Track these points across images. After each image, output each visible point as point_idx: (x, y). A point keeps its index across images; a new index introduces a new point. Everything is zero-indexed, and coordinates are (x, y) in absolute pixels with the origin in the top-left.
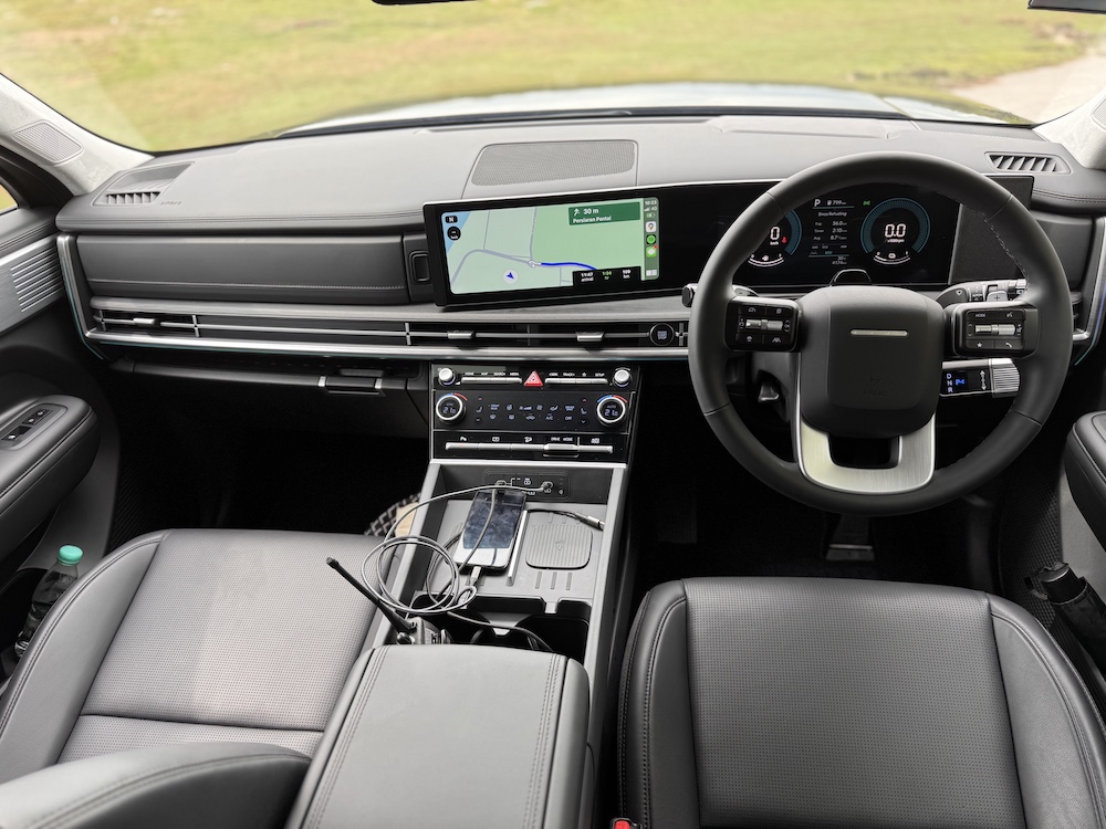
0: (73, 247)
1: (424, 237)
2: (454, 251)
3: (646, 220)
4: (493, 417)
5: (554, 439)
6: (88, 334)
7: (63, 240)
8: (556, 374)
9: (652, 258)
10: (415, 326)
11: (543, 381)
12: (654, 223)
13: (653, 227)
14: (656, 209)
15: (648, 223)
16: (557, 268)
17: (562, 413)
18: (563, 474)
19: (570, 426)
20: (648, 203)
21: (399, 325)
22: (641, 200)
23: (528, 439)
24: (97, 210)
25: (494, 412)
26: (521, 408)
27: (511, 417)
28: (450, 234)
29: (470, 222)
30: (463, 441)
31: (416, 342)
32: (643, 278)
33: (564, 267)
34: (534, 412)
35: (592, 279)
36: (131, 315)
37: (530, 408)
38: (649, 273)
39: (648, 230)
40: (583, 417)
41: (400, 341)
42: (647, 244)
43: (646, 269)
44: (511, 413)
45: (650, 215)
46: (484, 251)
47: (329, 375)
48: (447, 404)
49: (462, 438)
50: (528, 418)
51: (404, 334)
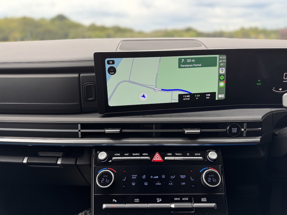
1: (94, 74)
2: (111, 81)
3: (220, 67)
4: (134, 184)
5: (176, 199)
8: (171, 154)
9: (222, 88)
10: (84, 126)
11: (163, 158)
12: (224, 69)
13: (223, 71)
14: (225, 61)
15: (221, 69)
16: (170, 92)
17: (178, 180)
20: (221, 58)
21: (74, 125)
22: (217, 56)
25: (134, 180)
26: (152, 177)
28: (109, 71)
29: (121, 64)
30: (114, 203)
31: (84, 136)
32: (217, 99)
33: (174, 92)
34: (160, 179)
35: (189, 99)
37: (157, 177)
38: (220, 96)
39: (221, 72)
40: (193, 183)
41: (74, 136)
42: (220, 80)
43: (219, 94)
44: (145, 180)
45: (222, 64)
46: (130, 82)
47: (29, 156)
48: (104, 176)
49: (114, 200)
50: (157, 184)
51: (77, 131)
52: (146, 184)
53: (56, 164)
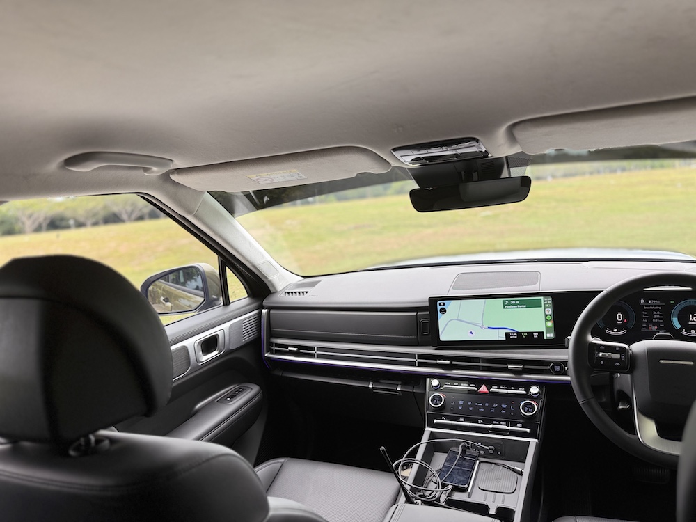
0: (268, 314)
1: (428, 313)
2: (442, 319)
3: (545, 308)
4: (460, 408)
5: (495, 422)
6: (266, 355)
7: (264, 311)
8: (497, 387)
9: (549, 328)
10: (420, 356)
11: (489, 390)
12: (550, 309)
13: (550, 311)
14: (550, 302)
15: (546, 310)
16: (497, 330)
17: (500, 408)
18: (501, 442)
19: (504, 416)
20: (546, 299)
21: (412, 355)
22: (542, 298)
23: (480, 421)
24: (281, 298)
25: (461, 405)
26: (476, 404)
28: (441, 311)
29: (450, 306)
31: (420, 365)
32: (545, 338)
33: (500, 330)
34: (483, 406)
35: (515, 337)
36: (287, 346)
37: (481, 404)
38: (548, 335)
39: (547, 313)
40: (512, 412)
41: (412, 364)
42: (546, 320)
43: (547, 333)
44: (471, 406)
45: (547, 305)
46: (458, 320)
47: (375, 381)
48: (436, 398)
49: (443, 418)
50: (480, 410)
51: (414, 360)
52: (471, 409)
53: (396, 391)
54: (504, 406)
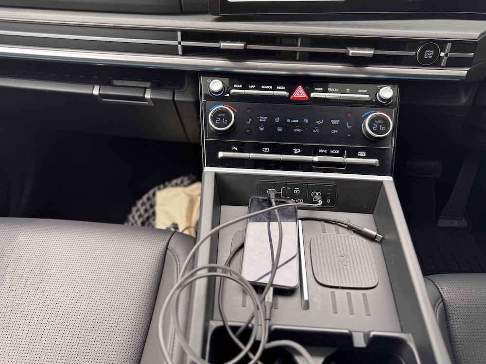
4: (262, 129)
5: (322, 151)
8: (321, 89)
10: (188, 35)
11: (309, 95)
17: (328, 125)
19: (336, 139)
21: (170, 33)
23: (296, 151)
25: (263, 124)
26: (289, 121)
27: (280, 129)
30: (234, 151)
31: (188, 52)
34: (301, 125)
37: (297, 121)
40: (348, 131)
41: (171, 51)
44: (279, 125)
48: (220, 115)
49: (234, 148)
50: (295, 130)
51: (176, 43)
53: (143, 99)
54: (334, 122)
